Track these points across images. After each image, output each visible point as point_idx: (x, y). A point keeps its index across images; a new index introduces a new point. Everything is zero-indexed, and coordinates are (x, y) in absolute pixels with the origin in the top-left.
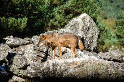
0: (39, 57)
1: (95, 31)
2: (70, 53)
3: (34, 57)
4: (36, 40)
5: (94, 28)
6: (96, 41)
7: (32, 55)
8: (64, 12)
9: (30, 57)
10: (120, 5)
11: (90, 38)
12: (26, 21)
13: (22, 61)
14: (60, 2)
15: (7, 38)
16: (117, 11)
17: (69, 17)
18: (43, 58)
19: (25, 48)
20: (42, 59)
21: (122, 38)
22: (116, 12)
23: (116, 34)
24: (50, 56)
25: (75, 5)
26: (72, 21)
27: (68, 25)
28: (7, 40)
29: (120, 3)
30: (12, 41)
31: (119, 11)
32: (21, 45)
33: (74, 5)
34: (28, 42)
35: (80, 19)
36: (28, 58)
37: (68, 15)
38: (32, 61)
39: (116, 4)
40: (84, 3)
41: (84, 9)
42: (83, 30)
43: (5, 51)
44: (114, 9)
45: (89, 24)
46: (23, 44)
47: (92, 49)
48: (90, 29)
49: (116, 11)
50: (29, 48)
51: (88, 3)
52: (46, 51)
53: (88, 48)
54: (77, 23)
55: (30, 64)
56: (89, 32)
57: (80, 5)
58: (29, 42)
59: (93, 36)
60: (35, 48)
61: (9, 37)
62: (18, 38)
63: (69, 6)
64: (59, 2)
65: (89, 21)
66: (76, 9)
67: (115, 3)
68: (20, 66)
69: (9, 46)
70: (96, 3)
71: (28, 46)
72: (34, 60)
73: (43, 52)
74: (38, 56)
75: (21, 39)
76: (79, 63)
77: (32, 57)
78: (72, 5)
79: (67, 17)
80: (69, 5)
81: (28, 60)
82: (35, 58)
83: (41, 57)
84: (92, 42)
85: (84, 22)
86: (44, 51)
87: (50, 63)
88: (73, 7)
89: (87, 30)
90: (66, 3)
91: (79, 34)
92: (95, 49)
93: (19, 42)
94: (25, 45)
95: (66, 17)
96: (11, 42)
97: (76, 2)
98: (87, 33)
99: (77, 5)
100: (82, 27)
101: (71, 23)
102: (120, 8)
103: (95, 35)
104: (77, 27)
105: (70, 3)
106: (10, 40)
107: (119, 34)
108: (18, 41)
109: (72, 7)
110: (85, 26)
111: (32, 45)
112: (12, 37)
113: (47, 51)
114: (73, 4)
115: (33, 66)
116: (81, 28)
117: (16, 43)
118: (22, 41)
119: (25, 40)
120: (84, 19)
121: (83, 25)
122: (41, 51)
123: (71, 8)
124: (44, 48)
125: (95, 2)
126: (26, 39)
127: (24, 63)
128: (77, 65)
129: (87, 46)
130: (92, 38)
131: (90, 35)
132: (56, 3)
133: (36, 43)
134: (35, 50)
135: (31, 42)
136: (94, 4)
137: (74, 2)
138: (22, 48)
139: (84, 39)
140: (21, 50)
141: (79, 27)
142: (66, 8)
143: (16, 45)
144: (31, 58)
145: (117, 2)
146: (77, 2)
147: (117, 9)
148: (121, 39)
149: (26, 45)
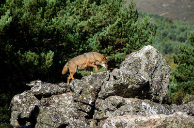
0: (82, 112)
1: (165, 73)
2: (129, 106)
3: (73, 112)
4: (77, 87)
5: (163, 67)
6: (166, 86)
7: (71, 109)
8: (99, 44)
9: (67, 112)
10: (168, 33)
11: (157, 82)
12: (51, 57)
13: (57, 119)
14: (93, 28)
15: (32, 84)
16: (164, 41)
17: (107, 51)
18: (88, 113)
19: (60, 98)
20: (86, 114)
21: (184, 81)
22: (162, 43)
23: (175, 76)
24: (98, 110)
25: (116, 33)
26: (129, 56)
27: (124, 62)
28: (32, 86)
29: (167, 30)
30: (40, 88)
31: (166, 41)
32: (54, 94)
33: (114, 32)
34: (65, 88)
35: (142, 54)
36: (65, 113)
37: (106, 48)
38: (72, 119)
39: (162, 32)
40: (129, 30)
41: (129, 39)
42: (147, 69)
43: (30, 104)
44: (159, 39)
45: (156, 61)
46: (57, 93)
47: (161, 99)
48: (158, 69)
49: (162, 41)
50: (66, 98)
51: (135, 30)
52: (92, 103)
53: (155, 97)
54: (138, 60)
55: (69, 123)
56: (157, 73)
57: (124, 32)
58: (66, 90)
59: (161, 80)
60: (76, 99)
61: (36, 82)
62: (49, 84)
63: (107, 35)
64: (91, 29)
65: (157, 57)
66: (117, 39)
67: (160, 30)
68: (55, 125)
69: (35, 95)
70: (146, 30)
71: (64, 95)
72: (74, 116)
73: (88, 104)
74: (81, 110)
75: (53, 85)
76: (159, 122)
77: (71, 113)
78: (111, 33)
79: (104, 51)
80: (107, 33)
81: (66, 116)
82: (76, 114)
83: (85, 112)
84: (161, 88)
85: (148, 59)
86: (90, 103)
87: (112, 122)
88: (113, 36)
89: (153, 71)
90: (103, 30)
91: (142, 77)
92: (166, 99)
93: (51, 89)
94: (60, 93)
95: (102, 51)
96: (38, 90)
97: (116, 29)
98: (152, 74)
99: (119, 33)
100: (146, 66)
101: (128, 59)
102: (167, 36)
103: (166, 77)
104: (138, 66)
105: (108, 30)
106: (38, 86)
107: (178, 75)
108: (49, 88)
109: (111, 35)
110: (150, 65)
111: (70, 93)
112: (39, 81)
113: (94, 103)
114: (112, 31)
115: (74, 125)
116: (143, 67)
117: (47, 91)
118: (56, 87)
119: (60, 86)
120: (148, 53)
121: (147, 63)
122: (85, 103)
123: (109, 37)
124: (90, 99)
125: (144, 29)
126: (60, 84)
127: (60, 121)
128: (156, 126)
129: (155, 95)
130: (160, 83)
131: (157, 78)
132: (87, 30)
133: (78, 90)
134: (75, 101)
135: (68, 90)
136: (143, 31)
137: (114, 28)
138: (55, 99)
139: (150, 84)
140: (54, 102)
141: (140, 66)
142: (103, 37)
143: (46, 94)
144: (69, 113)
145: (163, 29)
146: (118, 29)
147: (163, 38)
148: (182, 82)
149: (62, 93)
